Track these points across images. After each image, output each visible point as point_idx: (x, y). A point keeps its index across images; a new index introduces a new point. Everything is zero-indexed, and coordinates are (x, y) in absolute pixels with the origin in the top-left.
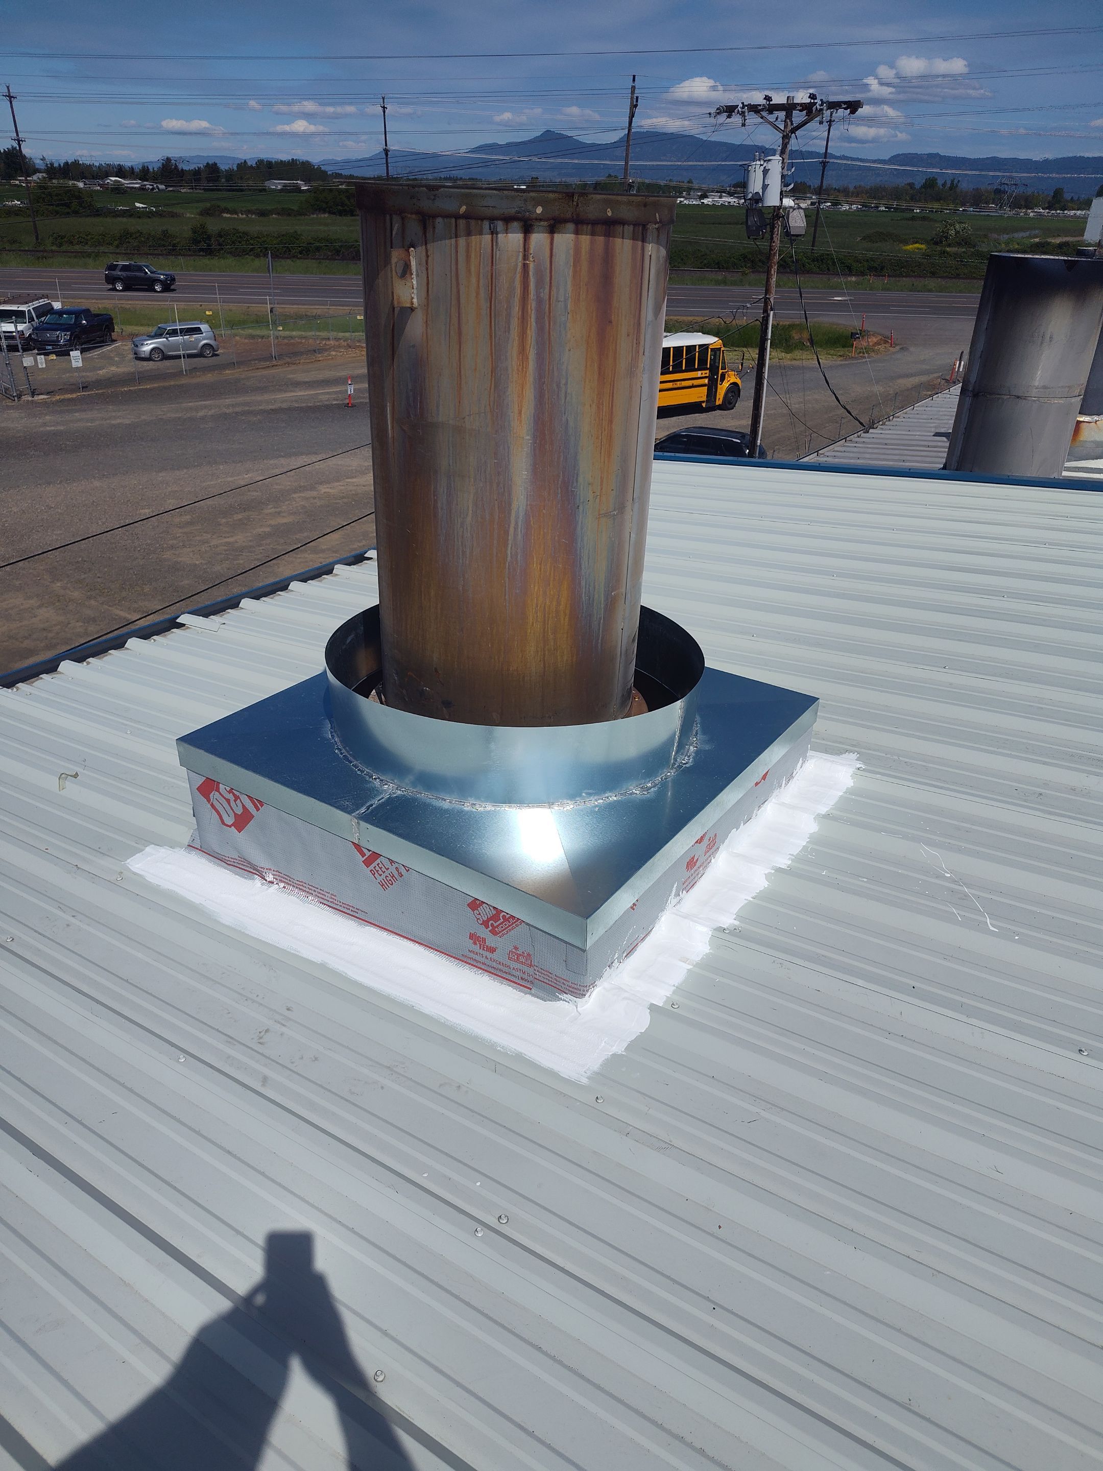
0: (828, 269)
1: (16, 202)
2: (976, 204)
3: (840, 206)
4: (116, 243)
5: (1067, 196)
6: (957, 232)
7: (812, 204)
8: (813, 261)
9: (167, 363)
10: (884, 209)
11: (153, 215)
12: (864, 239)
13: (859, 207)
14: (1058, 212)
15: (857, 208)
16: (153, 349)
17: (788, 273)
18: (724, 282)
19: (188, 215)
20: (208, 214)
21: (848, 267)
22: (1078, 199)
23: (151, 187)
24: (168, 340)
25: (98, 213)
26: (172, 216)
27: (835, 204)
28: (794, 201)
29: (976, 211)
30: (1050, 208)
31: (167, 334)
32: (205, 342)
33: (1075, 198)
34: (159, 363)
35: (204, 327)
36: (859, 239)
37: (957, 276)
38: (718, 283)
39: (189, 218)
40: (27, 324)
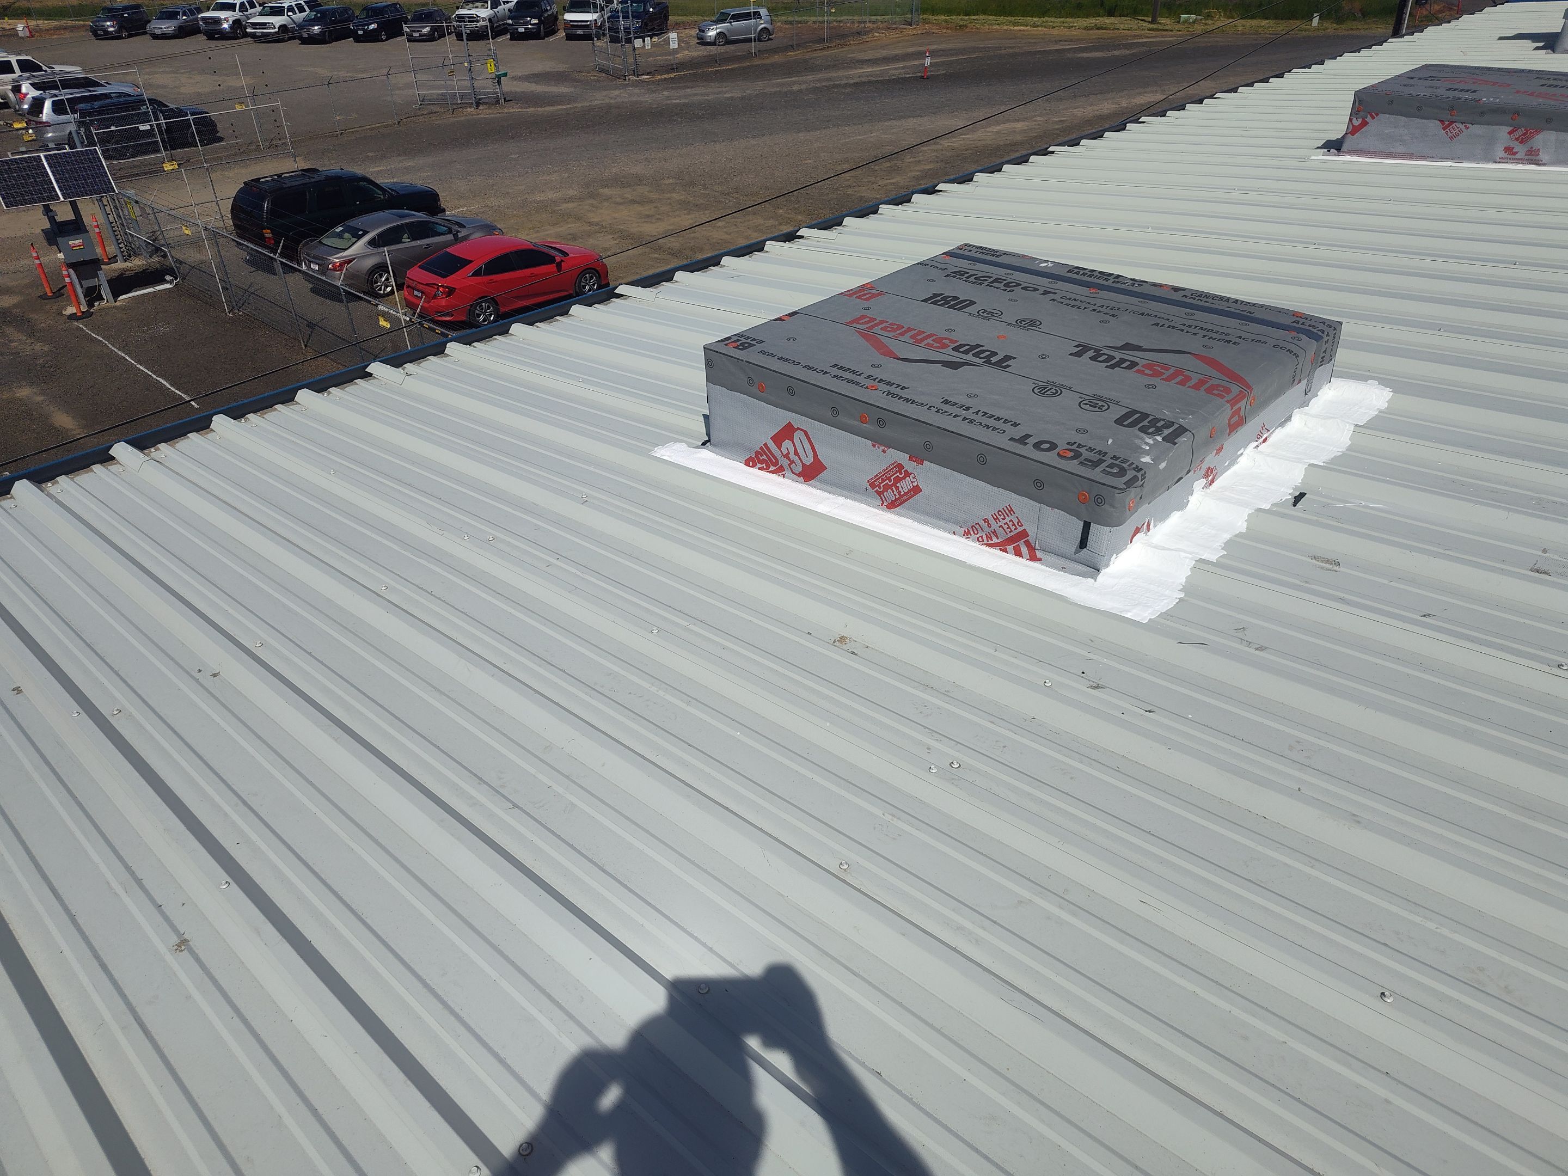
9: (731, 47)
16: (718, 34)
24: (732, 25)
31: (730, 19)
32: (763, 26)
34: (724, 48)
35: (763, 12)
40: (599, 13)
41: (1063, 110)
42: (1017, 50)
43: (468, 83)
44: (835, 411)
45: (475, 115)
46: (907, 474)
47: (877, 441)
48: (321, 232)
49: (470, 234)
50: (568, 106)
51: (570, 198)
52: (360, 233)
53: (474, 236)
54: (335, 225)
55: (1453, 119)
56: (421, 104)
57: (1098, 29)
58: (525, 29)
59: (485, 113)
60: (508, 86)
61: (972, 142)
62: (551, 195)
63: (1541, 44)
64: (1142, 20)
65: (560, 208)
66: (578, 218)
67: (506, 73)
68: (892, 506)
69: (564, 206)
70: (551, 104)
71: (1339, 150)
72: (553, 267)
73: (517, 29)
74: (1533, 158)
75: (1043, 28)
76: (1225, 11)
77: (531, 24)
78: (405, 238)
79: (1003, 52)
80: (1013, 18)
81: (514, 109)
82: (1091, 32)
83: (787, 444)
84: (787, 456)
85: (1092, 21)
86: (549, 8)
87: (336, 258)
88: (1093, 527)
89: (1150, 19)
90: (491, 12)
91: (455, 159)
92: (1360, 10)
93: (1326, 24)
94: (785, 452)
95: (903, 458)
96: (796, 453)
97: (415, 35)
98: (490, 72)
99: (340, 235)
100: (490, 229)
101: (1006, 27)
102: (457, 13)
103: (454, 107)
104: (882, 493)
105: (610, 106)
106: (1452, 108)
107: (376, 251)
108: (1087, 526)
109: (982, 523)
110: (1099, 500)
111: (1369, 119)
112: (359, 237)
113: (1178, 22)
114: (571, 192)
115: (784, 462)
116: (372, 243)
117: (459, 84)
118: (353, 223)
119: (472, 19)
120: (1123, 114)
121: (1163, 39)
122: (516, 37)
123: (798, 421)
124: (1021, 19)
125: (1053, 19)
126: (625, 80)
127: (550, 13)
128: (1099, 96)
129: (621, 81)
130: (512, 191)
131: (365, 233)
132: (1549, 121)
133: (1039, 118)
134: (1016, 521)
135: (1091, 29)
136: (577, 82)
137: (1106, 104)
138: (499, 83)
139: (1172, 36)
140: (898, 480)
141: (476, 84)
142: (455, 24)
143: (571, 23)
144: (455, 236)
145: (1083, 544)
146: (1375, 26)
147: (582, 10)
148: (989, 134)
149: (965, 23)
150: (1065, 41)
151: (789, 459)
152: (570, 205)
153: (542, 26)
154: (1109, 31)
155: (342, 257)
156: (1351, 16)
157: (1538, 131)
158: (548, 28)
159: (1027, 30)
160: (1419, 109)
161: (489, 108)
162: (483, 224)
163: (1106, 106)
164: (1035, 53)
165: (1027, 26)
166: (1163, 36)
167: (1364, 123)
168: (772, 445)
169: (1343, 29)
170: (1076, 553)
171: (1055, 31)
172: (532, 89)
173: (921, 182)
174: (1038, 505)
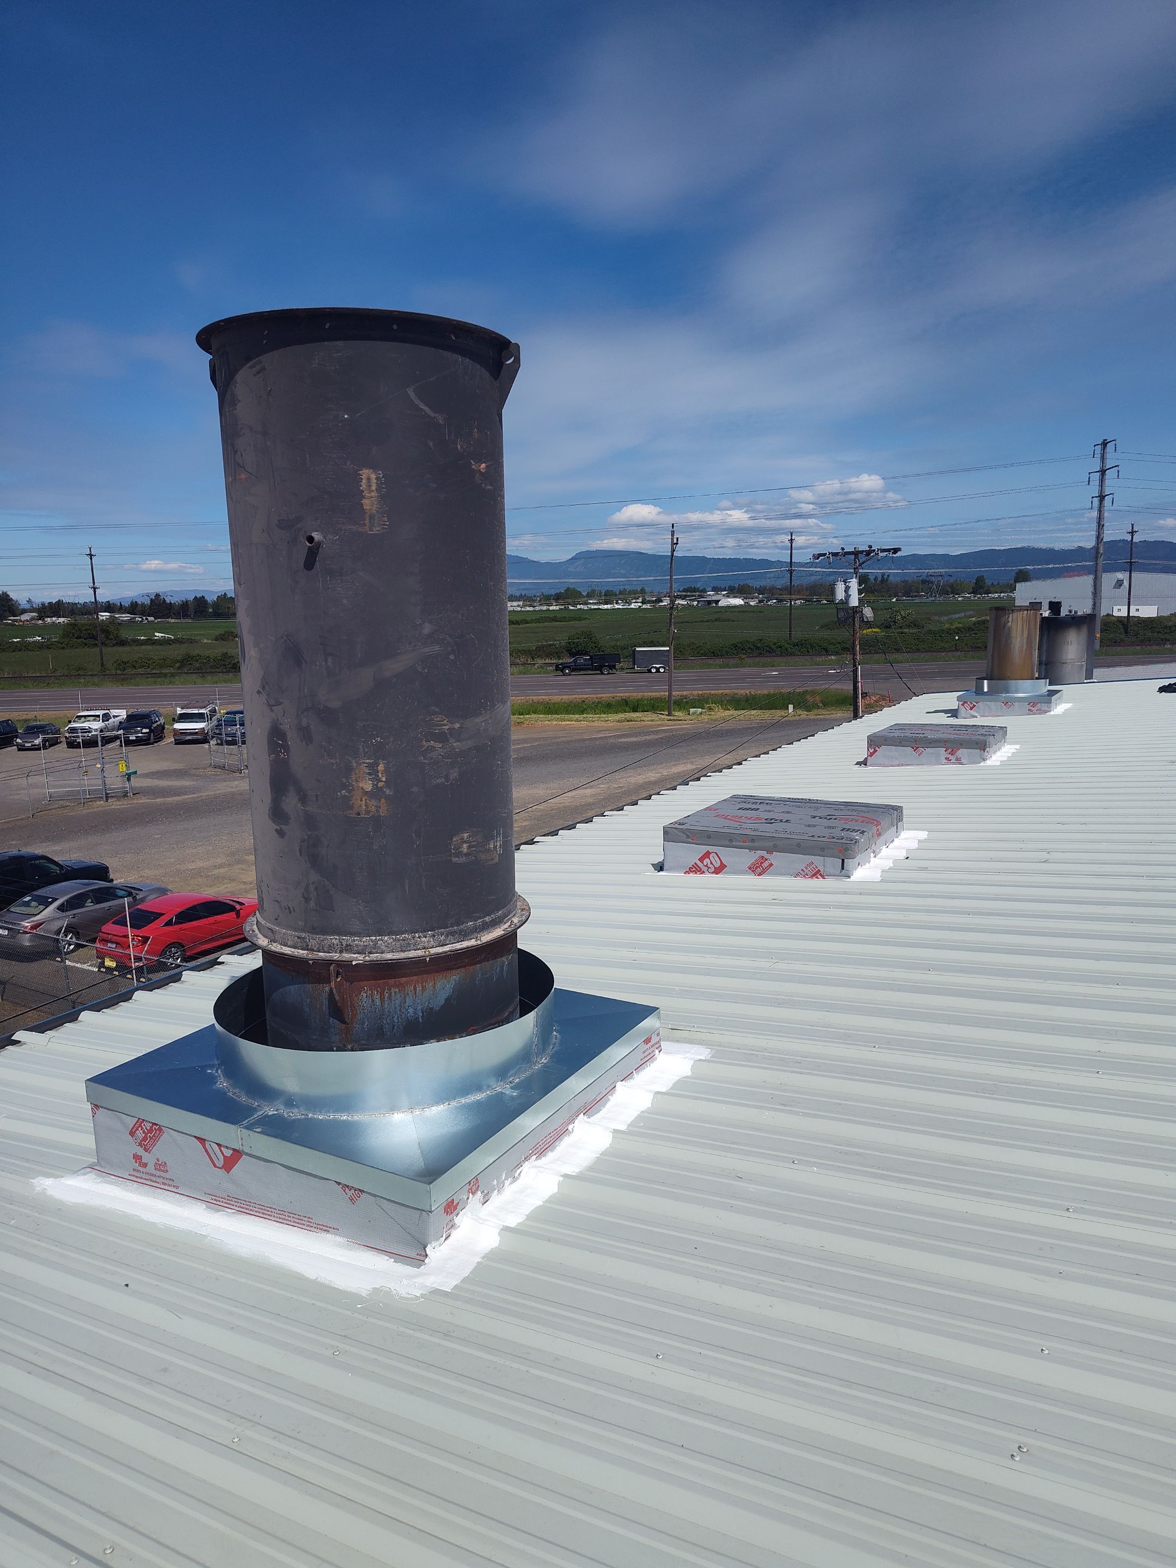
0: (808, 651)
1: (37, 638)
2: (907, 594)
3: (785, 602)
4: (177, 665)
5: (988, 582)
6: (903, 618)
7: (760, 602)
8: (794, 646)
10: (826, 602)
11: (173, 642)
12: (822, 627)
13: (802, 602)
14: (983, 595)
15: (801, 602)
17: (774, 656)
18: (728, 666)
19: (205, 641)
20: (222, 639)
21: (824, 649)
22: (998, 583)
23: (140, 619)
25: (123, 643)
26: (191, 642)
27: (780, 601)
28: (743, 600)
29: (908, 600)
30: (974, 592)
33: (995, 583)
36: (817, 627)
37: (918, 650)
38: (721, 667)
39: (206, 643)
40: (205, 723)
41: (619, 779)
42: (570, 739)
43: (100, 782)
44: (731, 840)
45: (106, 806)
46: (766, 860)
47: (751, 849)
48: (10, 902)
49: (147, 896)
50: (194, 795)
51: (219, 865)
52: (50, 900)
53: (150, 898)
54: (24, 895)
55: (917, 746)
56: (50, 801)
57: (628, 721)
58: (136, 737)
59: (114, 804)
60: (136, 782)
61: (554, 805)
62: (200, 864)
63: (950, 715)
64: (661, 714)
65: (213, 873)
66: (232, 880)
67: (136, 771)
68: (760, 875)
69: (216, 872)
70: (176, 795)
71: (866, 765)
72: (233, 914)
73: (129, 737)
74: (959, 761)
75: (585, 722)
76: (722, 705)
77: (142, 733)
78: (89, 903)
79: (558, 740)
80: (559, 716)
81: (143, 800)
82: (624, 723)
83: (706, 861)
84: (707, 866)
85: (621, 716)
86: (157, 719)
87: (28, 923)
88: (845, 860)
89: (667, 713)
90: (103, 724)
91: (100, 842)
92: (821, 701)
93: (799, 712)
94: (705, 864)
95: (764, 853)
96: (711, 863)
97: (27, 745)
98: (121, 770)
99: (27, 904)
100: (163, 891)
101: (555, 723)
102: (69, 726)
103: (85, 800)
104: (755, 870)
105: (233, 794)
106: (915, 741)
107: (64, 914)
108: (843, 861)
109: (801, 872)
110: (847, 849)
111: (877, 748)
112: (47, 905)
113: (689, 714)
114: (219, 861)
115: (705, 869)
116: (61, 908)
117: (91, 782)
118: (41, 892)
119: (85, 730)
120: (666, 780)
121: (680, 727)
122: (128, 743)
123: (711, 849)
124: (566, 716)
125: (591, 716)
126: (241, 773)
127: (158, 723)
128: (644, 768)
129: (238, 774)
130: (163, 863)
131: (55, 900)
132: (961, 744)
133: (602, 786)
134: (815, 867)
135: (623, 722)
136: (197, 777)
137: (651, 773)
138: (129, 779)
139: (687, 724)
140: (762, 863)
141: (108, 781)
142: (67, 735)
143: (180, 731)
144: (134, 898)
145: (843, 868)
146: (834, 712)
147: (191, 720)
148: (566, 798)
149: (522, 720)
150: (605, 731)
151: (708, 867)
152: (222, 870)
153: (152, 734)
154: (637, 723)
155: (33, 921)
156: (815, 706)
157: (958, 749)
158: (157, 735)
159: (573, 724)
160: (900, 742)
161: (118, 800)
162: (153, 887)
163: (652, 775)
164: (584, 740)
165: (572, 721)
166: (680, 725)
167: (875, 751)
168: (699, 863)
169: (812, 715)
170: (840, 872)
171: (596, 724)
172: (156, 784)
173: (522, 835)
174: (823, 858)
